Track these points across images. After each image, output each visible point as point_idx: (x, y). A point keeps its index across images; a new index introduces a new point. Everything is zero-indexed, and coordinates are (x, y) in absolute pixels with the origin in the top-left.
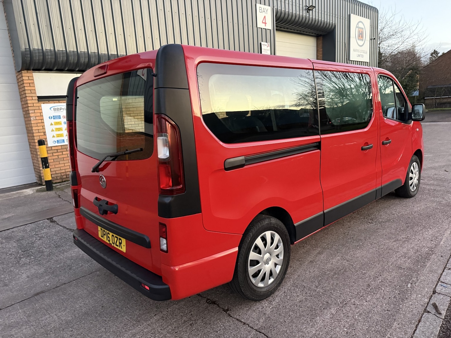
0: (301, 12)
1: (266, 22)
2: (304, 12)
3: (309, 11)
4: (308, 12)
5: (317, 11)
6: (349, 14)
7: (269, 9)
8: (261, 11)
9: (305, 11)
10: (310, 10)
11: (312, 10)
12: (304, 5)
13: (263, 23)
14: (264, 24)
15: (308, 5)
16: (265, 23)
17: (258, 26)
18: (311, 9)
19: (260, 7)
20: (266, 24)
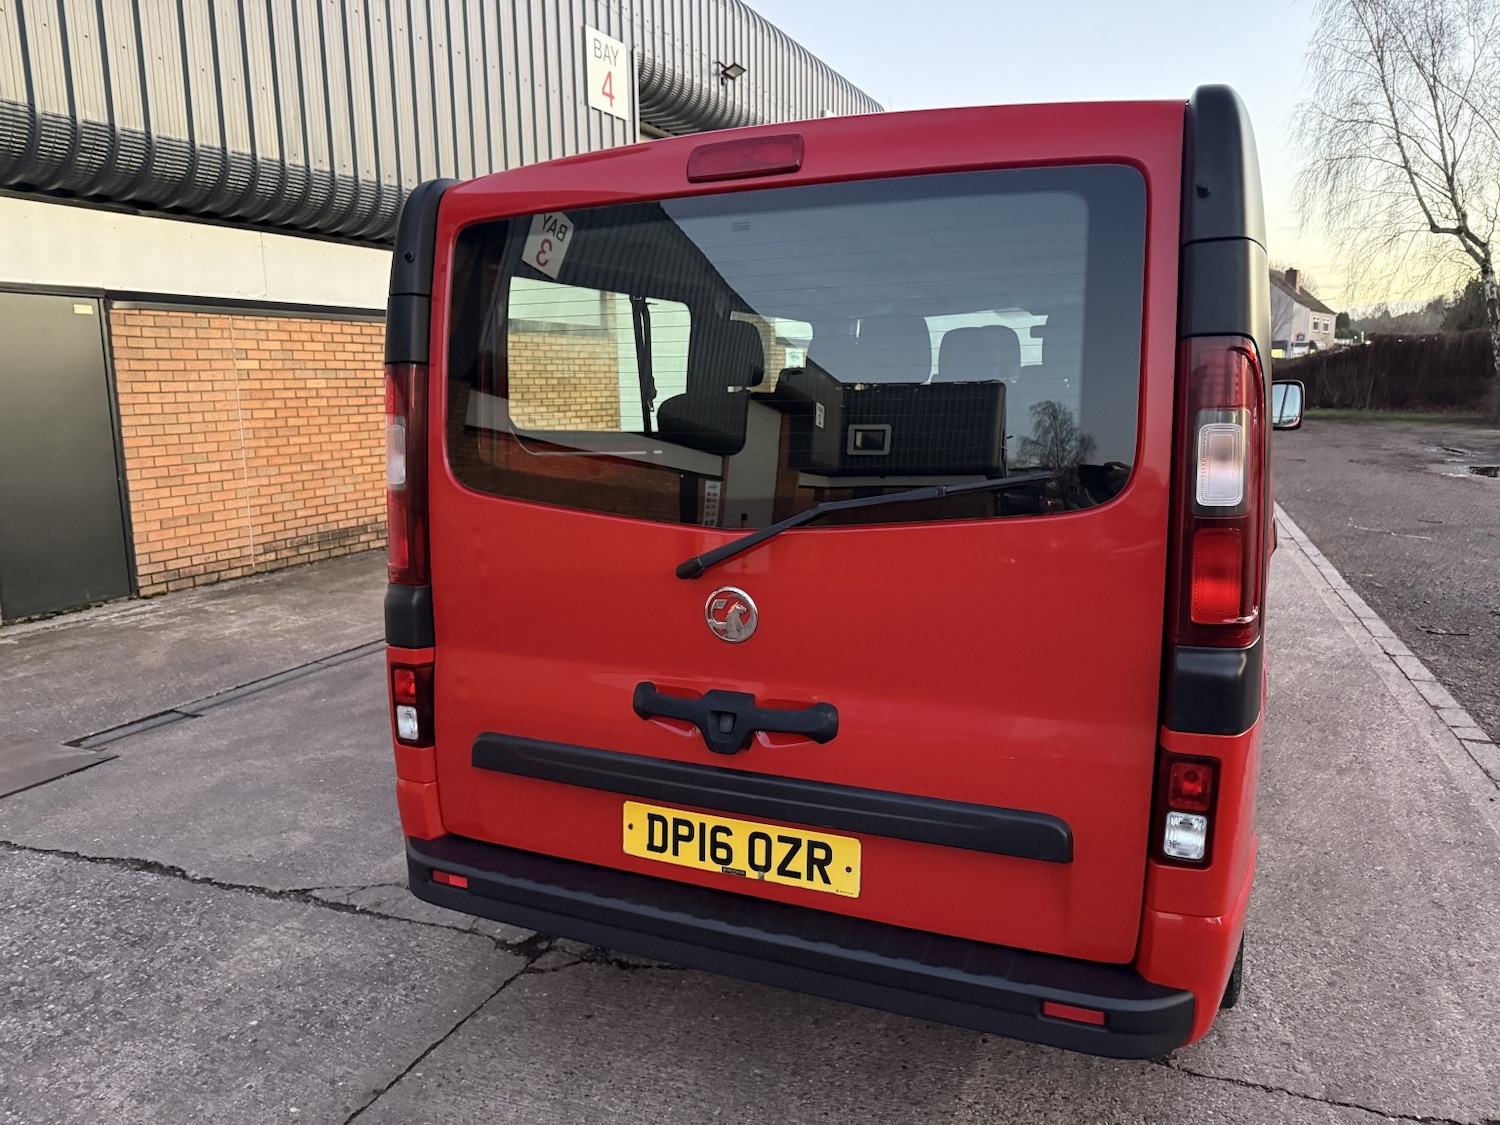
0: (705, 78)
1: (614, 93)
2: (714, 81)
3: (725, 81)
4: (723, 84)
5: (745, 84)
6: (820, 109)
7: (623, 49)
8: (598, 54)
9: (716, 78)
10: (728, 76)
11: (733, 79)
12: (713, 58)
13: (604, 93)
14: (608, 99)
15: (722, 60)
16: (611, 97)
17: (591, 103)
18: (733, 75)
19: (595, 40)
20: (614, 101)
